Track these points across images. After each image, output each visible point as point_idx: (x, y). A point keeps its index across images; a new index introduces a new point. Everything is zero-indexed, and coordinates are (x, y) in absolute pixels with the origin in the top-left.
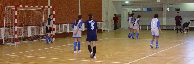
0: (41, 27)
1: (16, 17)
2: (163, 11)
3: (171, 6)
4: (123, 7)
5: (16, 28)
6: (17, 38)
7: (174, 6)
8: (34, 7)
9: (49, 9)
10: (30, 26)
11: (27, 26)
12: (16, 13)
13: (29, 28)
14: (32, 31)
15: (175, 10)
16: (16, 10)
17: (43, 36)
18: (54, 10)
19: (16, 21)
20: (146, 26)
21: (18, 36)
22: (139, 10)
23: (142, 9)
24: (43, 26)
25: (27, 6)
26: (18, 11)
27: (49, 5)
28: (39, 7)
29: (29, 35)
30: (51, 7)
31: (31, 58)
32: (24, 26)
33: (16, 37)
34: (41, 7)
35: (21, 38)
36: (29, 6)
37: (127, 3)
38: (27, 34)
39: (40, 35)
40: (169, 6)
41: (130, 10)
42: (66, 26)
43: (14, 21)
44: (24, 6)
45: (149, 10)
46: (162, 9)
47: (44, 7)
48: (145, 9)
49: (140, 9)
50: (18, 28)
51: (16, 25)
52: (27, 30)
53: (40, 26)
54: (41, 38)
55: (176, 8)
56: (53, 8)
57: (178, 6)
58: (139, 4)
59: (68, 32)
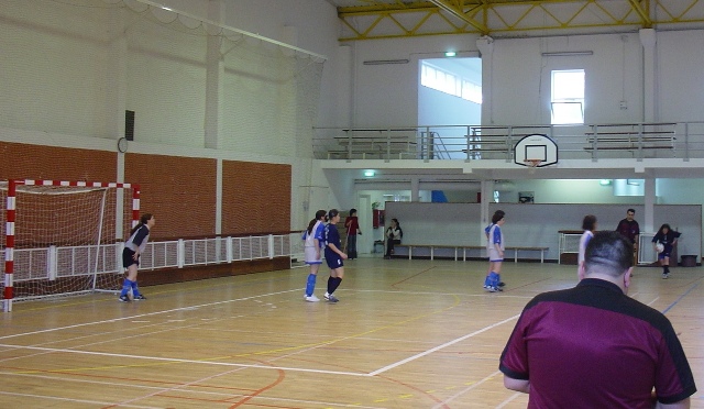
0: (94, 250)
1: (10, 216)
2: (479, 201)
3: (505, 187)
4: (358, 186)
5: (10, 254)
6: (11, 285)
7: (516, 188)
8: (73, 184)
9: (120, 192)
10: (58, 245)
11: (48, 245)
12: (12, 203)
13: (53, 252)
14: (63, 262)
15: (517, 200)
16: (11, 193)
17: (99, 279)
18: (136, 196)
19: (11, 229)
20: (429, 247)
21: (15, 278)
22: (407, 197)
23: (415, 195)
24: (98, 246)
25: (48, 183)
26: (20, 198)
27: (121, 178)
28: (89, 185)
29: (52, 275)
30: (128, 186)
31: (56, 353)
32: (37, 246)
33: (9, 280)
34: (95, 184)
35: (24, 284)
36: (56, 183)
37: (369, 174)
38: (44, 272)
39: (89, 274)
40: (498, 186)
41: (378, 197)
42: (173, 249)
43: (5, 229)
44: (39, 183)
45: (438, 197)
46: (479, 194)
47: (105, 185)
48: (425, 196)
49: (408, 193)
50: (15, 253)
51: (10, 242)
52: (45, 258)
53: (89, 246)
54: (91, 287)
55: (520, 194)
56: (135, 188)
57: (526, 188)
58: (408, 178)
59: (181, 267)
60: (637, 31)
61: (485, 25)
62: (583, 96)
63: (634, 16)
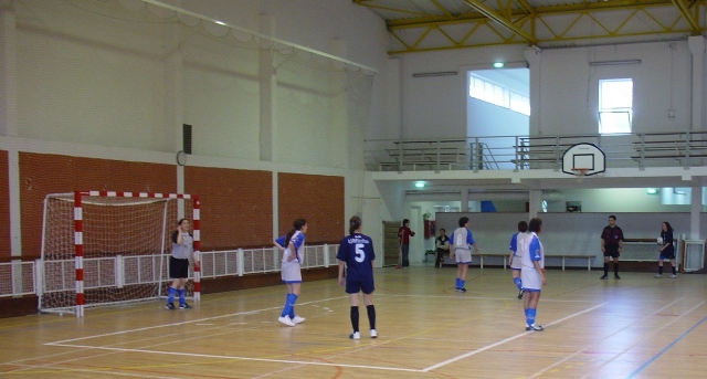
0: (158, 259)
1: (78, 226)
2: (528, 210)
3: (553, 196)
4: (410, 197)
5: (79, 262)
6: (82, 292)
7: (564, 198)
8: (136, 195)
9: (181, 203)
10: (123, 254)
11: (115, 255)
12: (78, 214)
13: (120, 261)
15: (564, 209)
16: (78, 204)
17: (163, 286)
18: (196, 207)
19: (79, 238)
21: (85, 285)
22: (457, 208)
23: (465, 204)
24: (162, 255)
25: (112, 194)
26: (86, 209)
27: (181, 188)
28: (151, 196)
29: (120, 282)
30: (188, 196)
31: (127, 352)
32: (104, 255)
33: (80, 287)
34: (157, 195)
35: (94, 291)
36: (120, 195)
37: (420, 185)
38: (113, 280)
39: (154, 282)
40: (546, 196)
41: (428, 208)
42: (233, 257)
43: (73, 239)
44: (103, 194)
45: (487, 207)
46: (528, 204)
47: (166, 196)
48: (474, 206)
49: (458, 204)
50: (84, 262)
51: (79, 251)
52: (112, 267)
53: (154, 255)
54: (157, 294)
55: (567, 203)
56: (195, 199)
57: (573, 198)
58: (457, 189)
59: (241, 275)
60: (686, 39)
61: (533, 35)
62: (631, 106)
63: (683, 23)
